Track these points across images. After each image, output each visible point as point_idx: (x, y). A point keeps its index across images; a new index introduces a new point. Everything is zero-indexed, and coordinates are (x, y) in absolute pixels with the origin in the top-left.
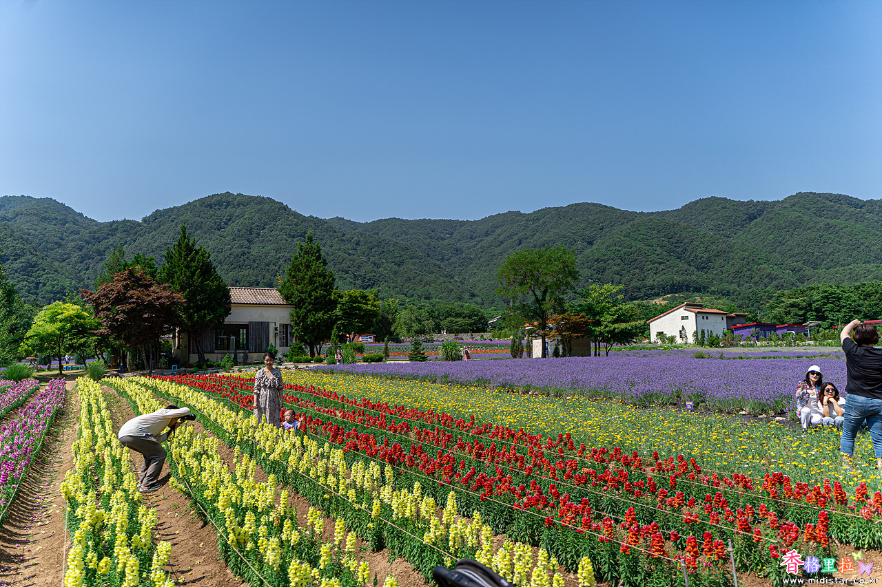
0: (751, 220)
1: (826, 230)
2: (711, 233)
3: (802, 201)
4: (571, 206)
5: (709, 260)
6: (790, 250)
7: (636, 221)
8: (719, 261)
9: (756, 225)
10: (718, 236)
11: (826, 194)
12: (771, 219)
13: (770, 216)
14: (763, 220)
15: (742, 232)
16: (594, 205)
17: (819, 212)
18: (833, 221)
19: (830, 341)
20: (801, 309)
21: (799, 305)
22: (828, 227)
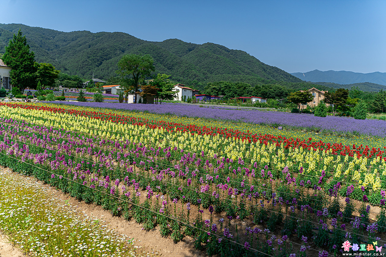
0: (190, 51)
1: (216, 59)
2: (174, 54)
3: (209, 46)
4: (115, 32)
5: (173, 65)
6: (203, 65)
7: (144, 45)
8: (176, 67)
9: (191, 53)
12: (197, 52)
13: (197, 50)
14: (194, 51)
15: (186, 56)
16: (126, 34)
17: (214, 52)
18: (219, 56)
19: (232, 104)
20: (217, 90)
21: (216, 88)
22: (217, 58)
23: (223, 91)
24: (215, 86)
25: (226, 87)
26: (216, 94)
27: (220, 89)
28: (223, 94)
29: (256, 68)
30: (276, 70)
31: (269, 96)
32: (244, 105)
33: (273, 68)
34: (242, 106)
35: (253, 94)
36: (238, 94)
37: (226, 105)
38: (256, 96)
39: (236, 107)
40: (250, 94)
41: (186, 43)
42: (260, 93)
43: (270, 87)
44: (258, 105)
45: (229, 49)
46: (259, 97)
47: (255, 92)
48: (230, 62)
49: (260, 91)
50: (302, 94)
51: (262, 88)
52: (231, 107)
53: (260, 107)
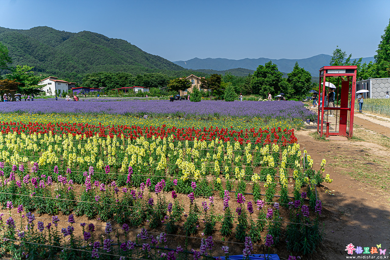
0: (64, 40)
1: (95, 49)
2: (46, 44)
3: (86, 34)
5: (45, 56)
6: (81, 56)
7: (6, 33)
8: (50, 58)
9: (66, 43)
10: (49, 46)
11: (95, 33)
12: (73, 41)
13: (73, 39)
14: (69, 41)
15: (60, 45)
17: (92, 41)
18: (98, 45)
19: (113, 95)
20: (96, 82)
21: (96, 80)
22: (96, 47)
23: (103, 82)
24: (94, 78)
25: (106, 77)
26: (95, 86)
27: (100, 80)
28: (103, 86)
29: (138, 58)
30: (159, 59)
31: (152, 84)
32: (126, 96)
33: (155, 57)
34: (124, 97)
35: (135, 83)
36: (120, 85)
37: (107, 97)
38: (139, 85)
39: (117, 98)
40: (133, 84)
41: (59, 32)
42: (143, 83)
43: (152, 76)
44: (140, 94)
45: (108, 38)
46: (141, 87)
47: (137, 82)
48: (111, 52)
49: (142, 80)
50: (181, 81)
51: (144, 77)
52: (112, 98)
53: (143, 96)
